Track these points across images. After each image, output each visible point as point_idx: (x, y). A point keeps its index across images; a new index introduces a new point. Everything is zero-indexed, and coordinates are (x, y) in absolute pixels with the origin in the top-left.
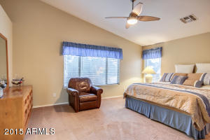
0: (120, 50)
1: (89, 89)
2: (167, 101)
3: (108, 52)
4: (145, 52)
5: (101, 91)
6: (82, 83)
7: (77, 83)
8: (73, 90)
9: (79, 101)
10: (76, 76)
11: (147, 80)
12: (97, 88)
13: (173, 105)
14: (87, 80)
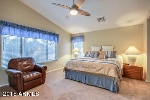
0: (57, 36)
1: (33, 68)
2: (99, 71)
3: (49, 36)
4: (73, 38)
5: (46, 68)
6: (25, 63)
7: (20, 64)
8: (15, 72)
9: (24, 82)
10: (18, 56)
11: (76, 56)
12: (42, 66)
13: (103, 73)
14: (30, 60)
